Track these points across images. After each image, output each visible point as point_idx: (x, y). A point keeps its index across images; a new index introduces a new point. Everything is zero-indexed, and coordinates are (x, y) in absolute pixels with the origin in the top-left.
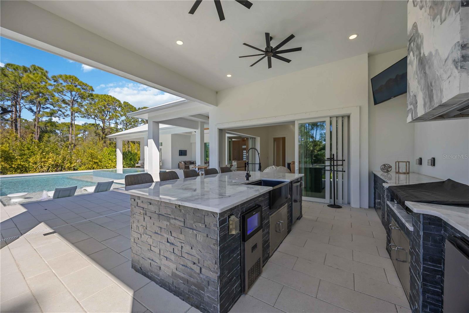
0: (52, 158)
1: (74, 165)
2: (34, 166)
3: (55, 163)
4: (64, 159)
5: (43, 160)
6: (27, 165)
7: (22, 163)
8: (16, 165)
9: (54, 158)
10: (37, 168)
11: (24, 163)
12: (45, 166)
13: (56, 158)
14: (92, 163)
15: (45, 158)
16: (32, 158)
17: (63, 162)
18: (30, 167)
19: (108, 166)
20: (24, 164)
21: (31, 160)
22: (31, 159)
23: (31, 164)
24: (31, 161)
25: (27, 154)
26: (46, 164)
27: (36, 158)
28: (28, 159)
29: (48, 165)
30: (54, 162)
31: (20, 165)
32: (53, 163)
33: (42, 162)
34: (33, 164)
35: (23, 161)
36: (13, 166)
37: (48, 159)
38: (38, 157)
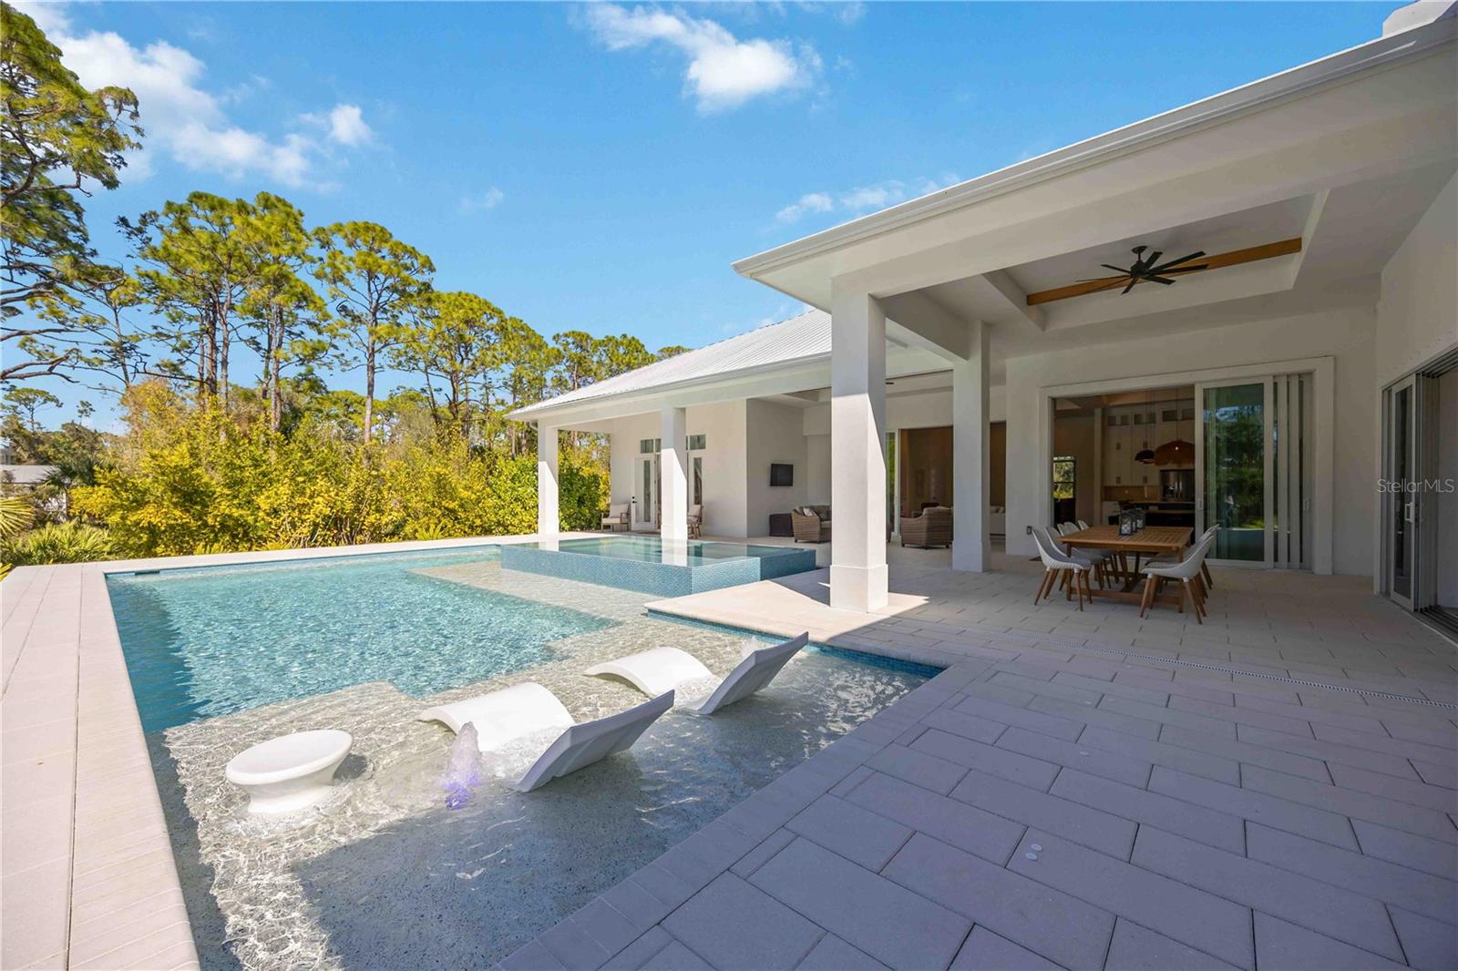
0: (326, 495)
1: (390, 517)
2: (271, 523)
3: (334, 510)
4: (359, 498)
5: (299, 500)
6: (250, 519)
7: (234, 510)
8: (218, 519)
9: (332, 494)
10: (280, 528)
11: (241, 512)
12: (303, 521)
13: (337, 495)
14: (440, 512)
15: (303, 494)
16: (266, 494)
17: (357, 510)
18: (258, 524)
19: (511, 524)
20: (241, 516)
21: (262, 501)
22: (262, 497)
23: (261, 514)
24: (264, 506)
25: (251, 479)
26: (307, 516)
27: (276, 494)
28: (255, 498)
29: (312, 517)
30: (332, 508)
31: (230, 516)
32: (327, 511)
33: (294, 509)
34: (268, 515)
35: (239, 506)
36: (210, 521)
37: (311, 497)
38: (284, 490)
